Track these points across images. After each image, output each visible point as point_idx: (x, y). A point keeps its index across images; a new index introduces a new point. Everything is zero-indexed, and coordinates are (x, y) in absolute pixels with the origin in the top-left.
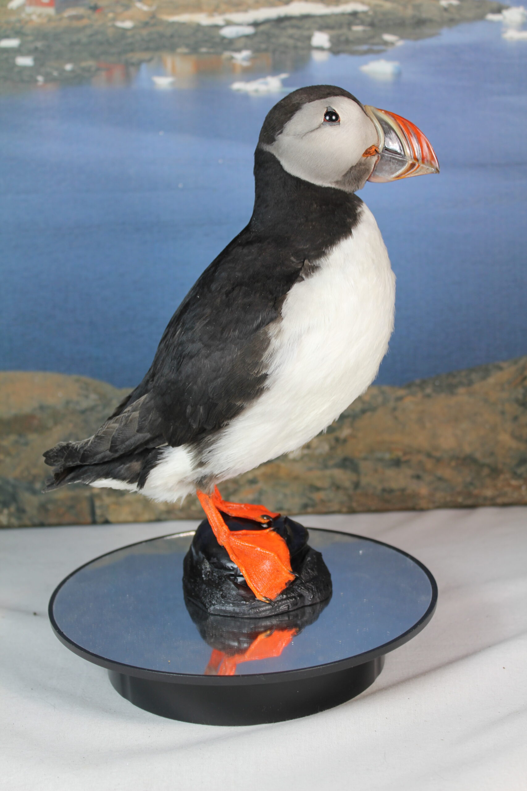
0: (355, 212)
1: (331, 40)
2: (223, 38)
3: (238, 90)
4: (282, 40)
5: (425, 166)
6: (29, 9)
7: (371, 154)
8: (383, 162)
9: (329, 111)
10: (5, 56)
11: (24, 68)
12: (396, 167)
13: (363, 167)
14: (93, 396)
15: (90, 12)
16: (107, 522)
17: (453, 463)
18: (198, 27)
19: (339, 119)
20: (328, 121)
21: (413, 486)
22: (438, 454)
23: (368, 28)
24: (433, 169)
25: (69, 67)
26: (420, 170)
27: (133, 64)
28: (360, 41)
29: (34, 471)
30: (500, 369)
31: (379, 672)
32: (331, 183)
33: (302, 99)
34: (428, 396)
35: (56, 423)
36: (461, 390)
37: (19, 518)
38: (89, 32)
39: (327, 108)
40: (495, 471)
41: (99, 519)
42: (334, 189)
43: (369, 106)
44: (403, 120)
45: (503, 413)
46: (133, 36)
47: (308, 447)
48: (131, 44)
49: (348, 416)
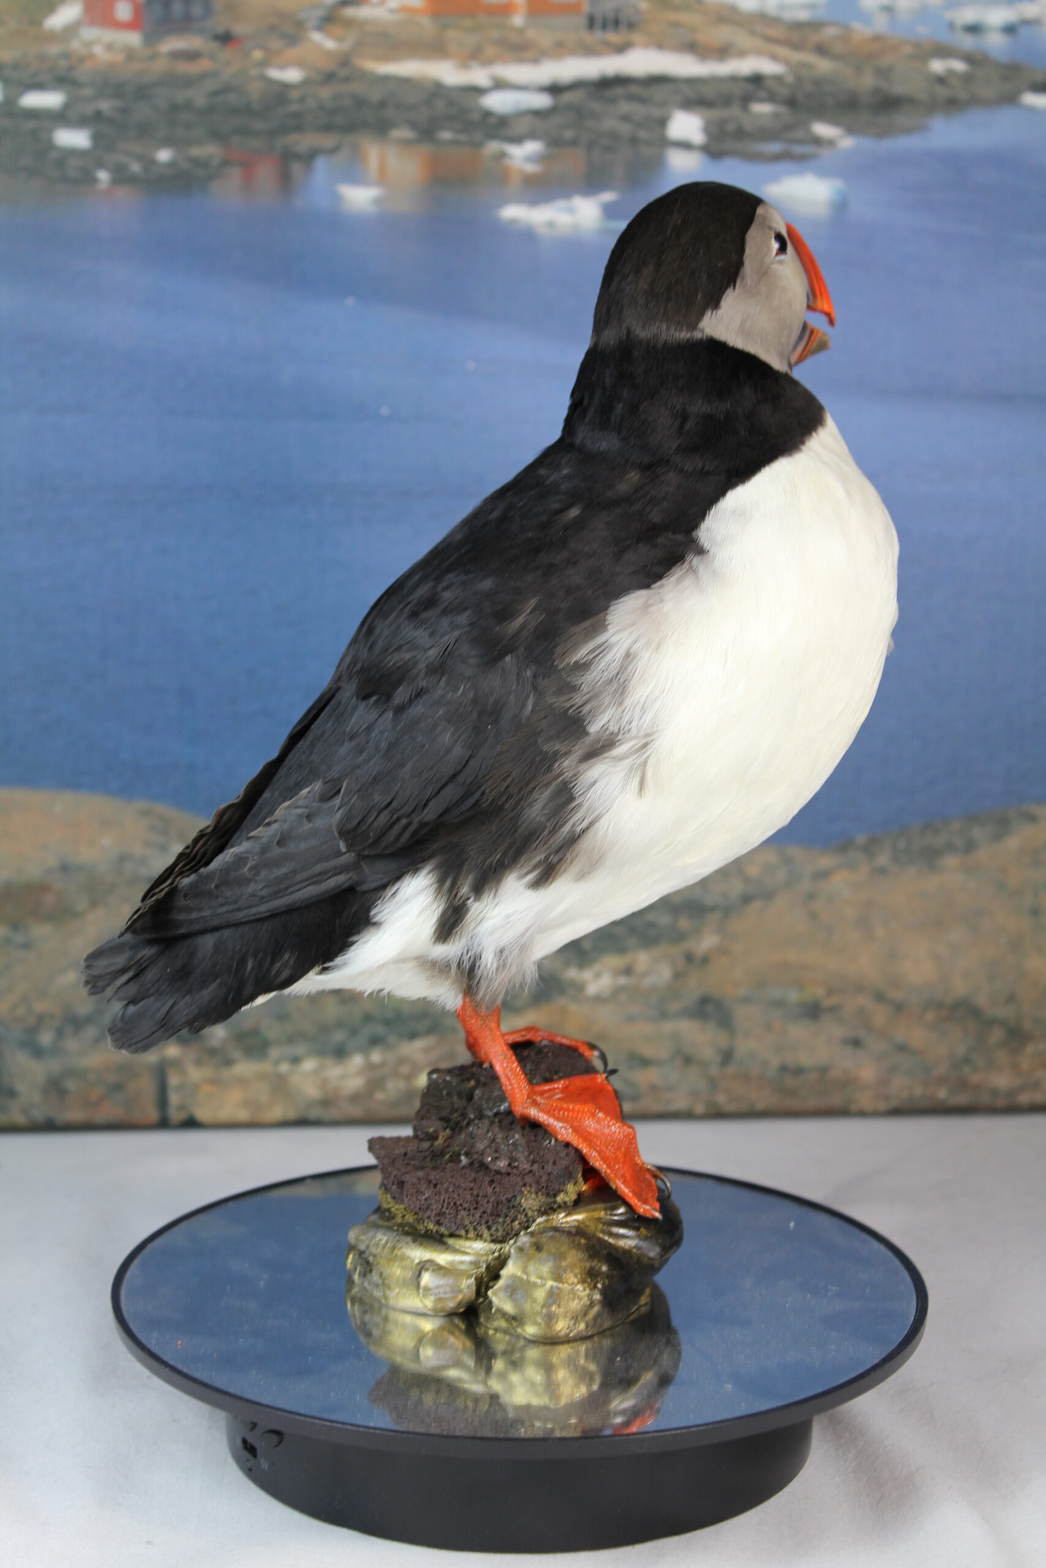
1: (707, 130)
2: (487, 114)
3: (514, 221)
4: (608, 124)
6: (89, 33)
10: (31, 125)
11: (73, 152)
15: (214, 45)
16: (191, 1124)
17: (930, 1016)
18: (437, 90)
21: (845, 1062)
22: (898, 995)
23: (783, 109)
25: (164, 155)
27: (298, 157)
28: (766, 134)
29: (40, 1007)
30: (1032, 819)
34: (882, 871)
35: (94, 904)
36: (951, 861)
38: (210, 85)
40: (1017, 1036)
41: (175, 1115)
45: (1035, 912)
46: (302, 100)
47: (628, 971)
48: (297, 115)
49: (713, 909)
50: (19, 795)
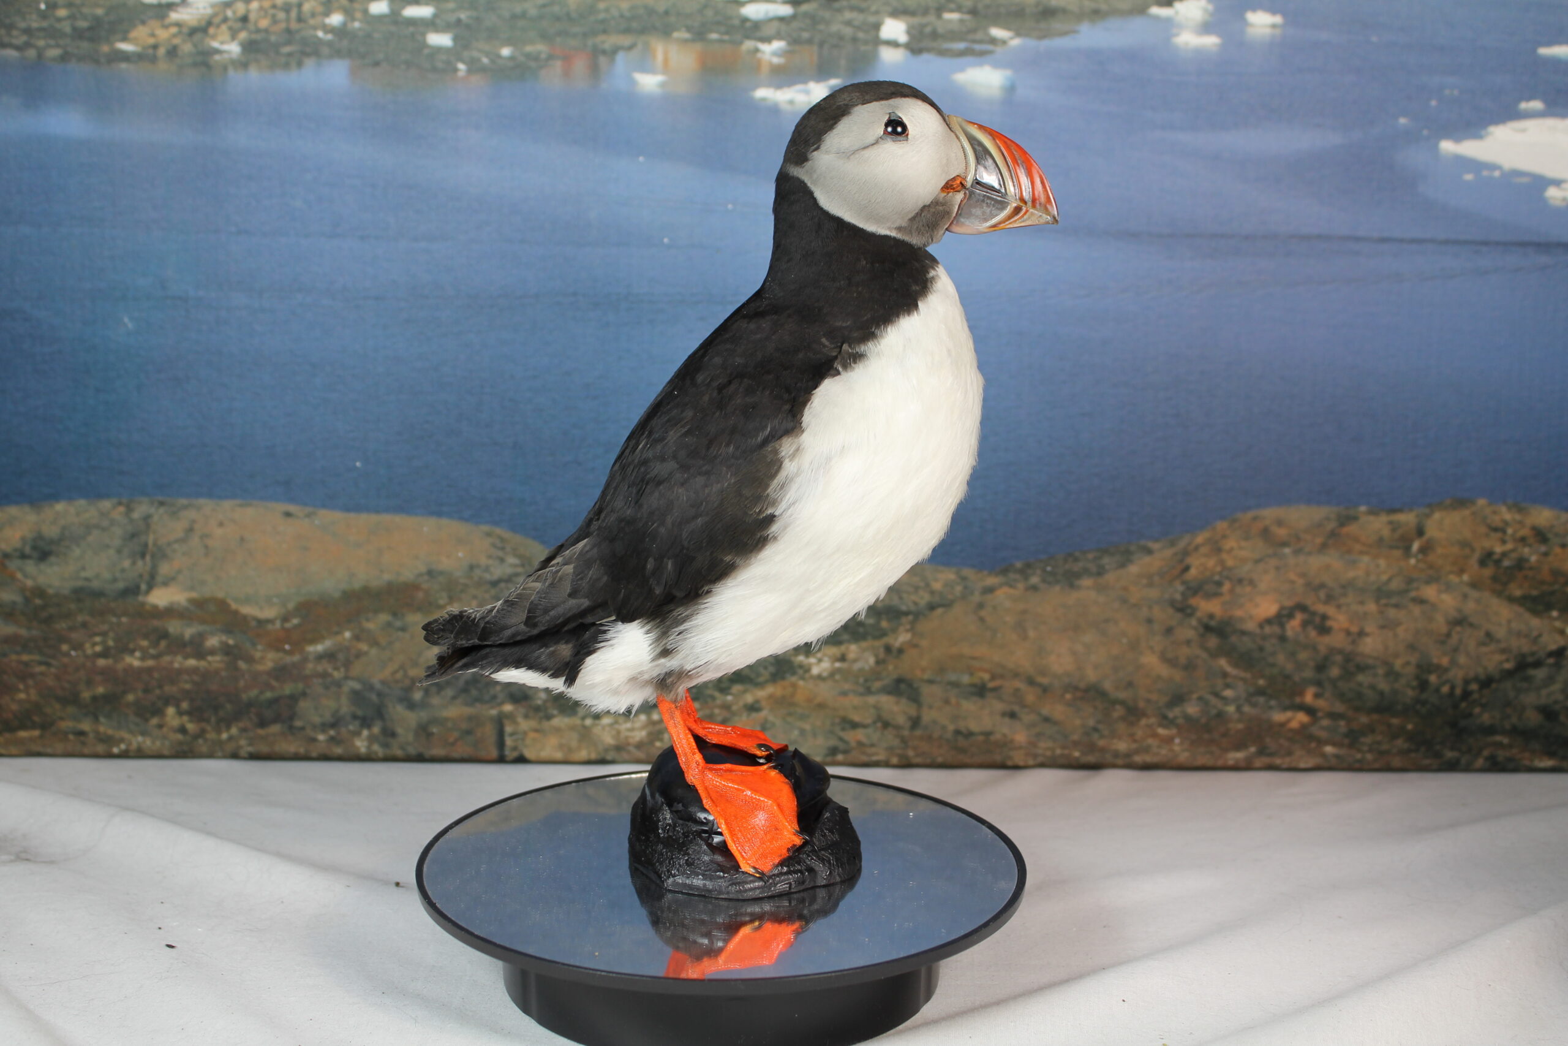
0: (925, 276)
1: (909, 32)
2: (745, 20)
3: (764, 99)
4: (835, 28)
5: (1036, 212)
7: (954, 189)
8: (972, 202)
9: (892, 118)
10: (411, 29)
11: (439, 50)
12: (991, 210)
13: (941, 208)
14: (512, 560)
16: (521, 760)
17: (1068, 697)
19: (907, 132)
20: (889, 133)
21: (1004, 729)
22: (1045, 681)
23: (967, 17)
24: (1049, 217)
25: (506, 52)
26: (1029, 218)
27: (604, 52)
28: (953, 36)
29: (413, 672)
30: (1149, 552)
31: (928, 998)
32: (890, 229)
33: (852, 99)
34: (1034, 588)
35: (451, 599)
36: (1086, 582)
37: (386, 745)
39: (890, 113)
40: (1133, 713)
41: (510, 754)
42: (894, 239)
43: (955, 116)
44: (1006, 140)
45: (1149, 621)
46: (607, 10)
47: (843, 658)
48: (603, 21)
49: (906, 614)
50: (398, 519)
